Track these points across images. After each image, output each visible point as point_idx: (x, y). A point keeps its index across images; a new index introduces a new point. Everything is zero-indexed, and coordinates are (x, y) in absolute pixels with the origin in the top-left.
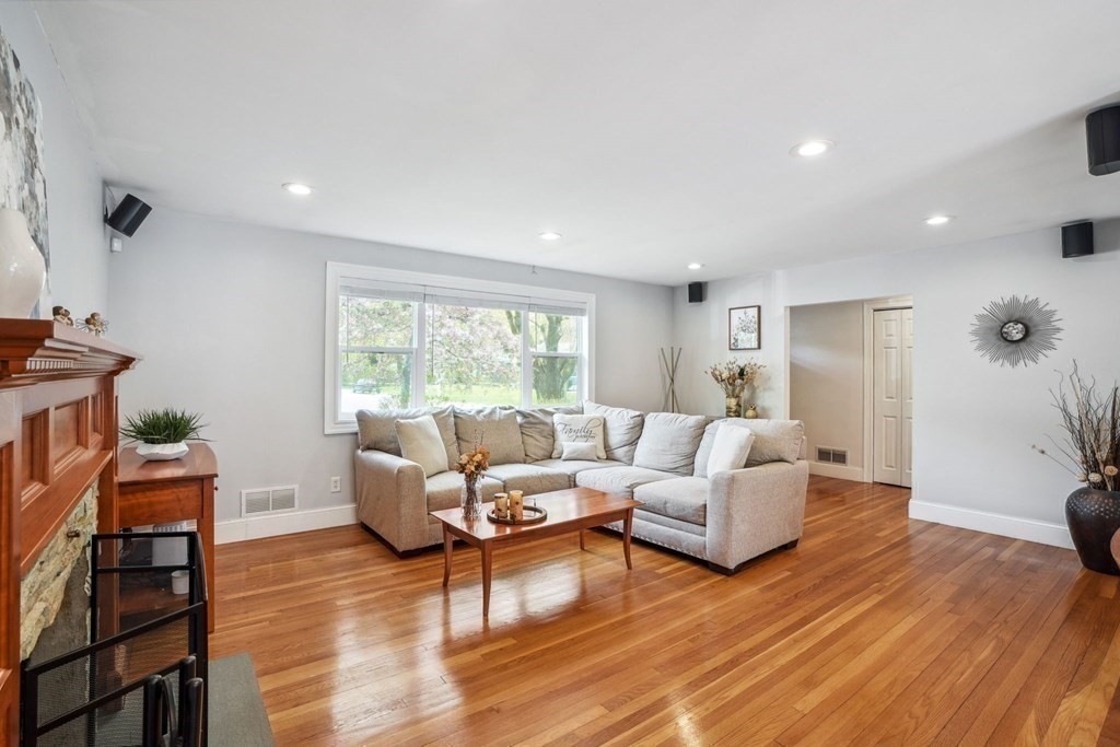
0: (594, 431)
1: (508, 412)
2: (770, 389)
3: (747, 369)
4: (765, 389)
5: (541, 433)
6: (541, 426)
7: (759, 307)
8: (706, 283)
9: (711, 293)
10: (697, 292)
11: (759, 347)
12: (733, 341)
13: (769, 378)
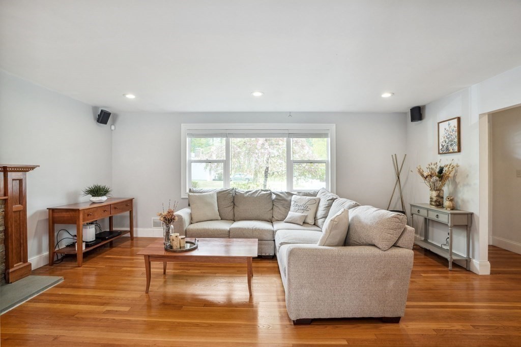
0: (309, 207)
1: (265, 192)
2: (468, 185)
3: (444, 169)
4: (464, 185)
5: (283, 205)
6: (283, 202)
7: (459, 119)
8: (424, 107)
9: (427, 113)
10: (417, 114)
11: (459, 151)
12: (441, 147)
13: (467, 176)
